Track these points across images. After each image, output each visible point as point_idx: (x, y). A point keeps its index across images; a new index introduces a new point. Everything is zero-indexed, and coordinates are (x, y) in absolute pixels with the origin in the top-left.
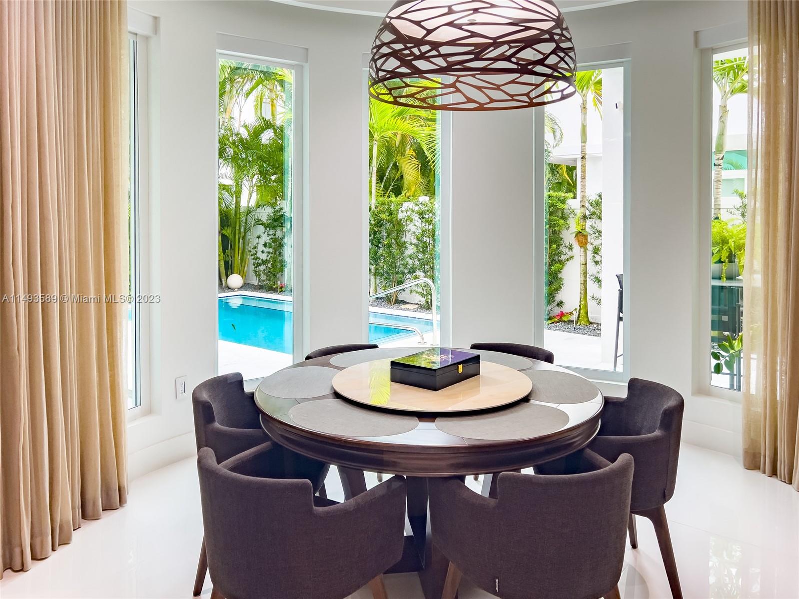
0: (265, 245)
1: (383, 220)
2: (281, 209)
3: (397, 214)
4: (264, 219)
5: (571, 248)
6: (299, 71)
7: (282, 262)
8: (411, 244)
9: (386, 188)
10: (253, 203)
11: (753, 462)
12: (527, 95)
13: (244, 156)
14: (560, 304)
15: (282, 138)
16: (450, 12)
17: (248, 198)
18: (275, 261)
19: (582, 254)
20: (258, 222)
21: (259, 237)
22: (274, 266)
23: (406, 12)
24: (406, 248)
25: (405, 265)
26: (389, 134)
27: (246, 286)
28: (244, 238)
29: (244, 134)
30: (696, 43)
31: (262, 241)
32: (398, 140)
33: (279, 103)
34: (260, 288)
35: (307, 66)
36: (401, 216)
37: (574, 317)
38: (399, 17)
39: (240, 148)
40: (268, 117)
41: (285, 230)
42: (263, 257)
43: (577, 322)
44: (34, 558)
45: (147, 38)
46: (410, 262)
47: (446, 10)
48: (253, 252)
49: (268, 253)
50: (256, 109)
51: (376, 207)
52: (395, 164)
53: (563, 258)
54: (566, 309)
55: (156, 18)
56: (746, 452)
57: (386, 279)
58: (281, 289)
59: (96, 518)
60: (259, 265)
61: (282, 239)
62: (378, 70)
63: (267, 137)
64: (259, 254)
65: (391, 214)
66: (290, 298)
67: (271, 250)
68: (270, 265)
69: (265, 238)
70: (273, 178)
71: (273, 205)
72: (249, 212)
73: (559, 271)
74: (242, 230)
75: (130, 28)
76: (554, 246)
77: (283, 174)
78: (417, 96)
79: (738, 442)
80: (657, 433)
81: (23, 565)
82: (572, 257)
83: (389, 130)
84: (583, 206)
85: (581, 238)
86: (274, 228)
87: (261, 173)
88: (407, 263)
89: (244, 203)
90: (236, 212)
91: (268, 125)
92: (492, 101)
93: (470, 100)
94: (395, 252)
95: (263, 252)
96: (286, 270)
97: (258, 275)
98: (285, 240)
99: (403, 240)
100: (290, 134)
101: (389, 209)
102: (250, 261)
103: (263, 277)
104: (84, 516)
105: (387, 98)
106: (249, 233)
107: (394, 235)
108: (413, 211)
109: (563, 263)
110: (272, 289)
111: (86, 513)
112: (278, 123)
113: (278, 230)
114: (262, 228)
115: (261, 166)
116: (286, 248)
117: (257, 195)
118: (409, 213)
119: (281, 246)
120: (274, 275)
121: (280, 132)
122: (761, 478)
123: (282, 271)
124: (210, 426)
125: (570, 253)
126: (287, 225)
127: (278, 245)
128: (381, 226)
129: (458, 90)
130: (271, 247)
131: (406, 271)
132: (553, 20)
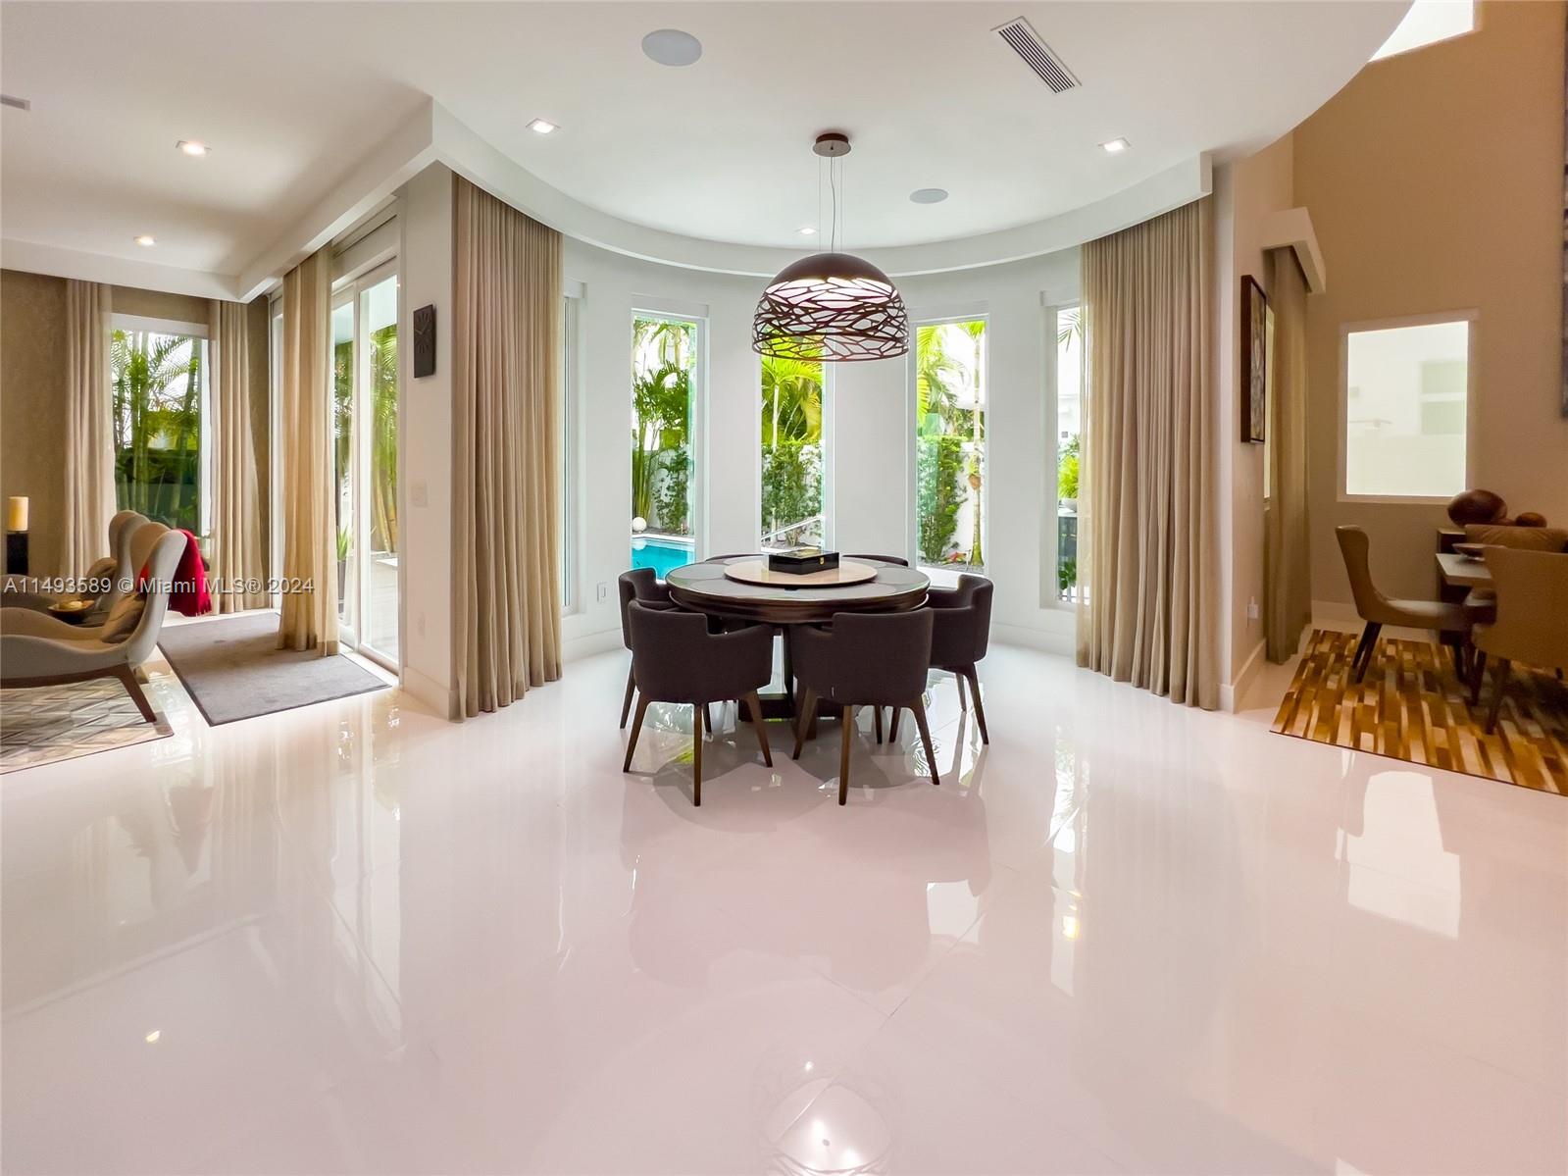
0: (668, 489)
1: (782, 462)
2: (685, 453)
3: (798, 457)
4: (668, 463)
5: (965, 490)
6: (702, 324)
7: (685, 505)
8: (811, 486)
9: (789, 433)
10: (656, 447)
11: (1083, 660)
12: (879, 349)
13: (648, 400)
14: (956, 545)
15: (686, 383)
16: (809, 291)
17: (651, 443)
18: (678, 504)
19: (976, 496)
20: (662, 465)
21: (662, 481)
22: (677, 509)
23: (777, 290)
24: (807, 491)
25: (806, 507)
26: (791, 378)
27: (649, 529)
28: (647, 482)
29: (649, 379)
30: (1042, 302)
31: (665, 485)
32: (800, 384)
33: (683, 347)
34: (664, 531)
35: (707, 320)
36: (801, 458)
37: (968, 558)
38: (772, 294)
39: (645, 391)
40: (672, 360)
41: (688, 472)
42: (666, 500)
43: (970, 563)
44: (500, 706)
45: (576, 301)
46: (810, 504)
47: (806, 290)
48: (657, 495)
49: (672, 496)
50: (659, 351)
51: (777, 450)
52: (799, 408)
53: (958, 500)
54: (961, 550)
55: (583, 284)
56: (1078, 653)
57: (787, 521)
58: (685, 533)
59: (539, 685)
60: (662, 508)
61: (685, 483)
62: (758, 333)
63: (670, 381)
64: (663, 498)
65: (791, 456)
66: (693, 540)
67: (674, 494)
68: (673, 508)
69: (668, 482)
70: (677, 421)
71: (677, 449)
72: (653, 455)
73: (954, 512)
74: (646, 473)
75: (565, 294)
76: (949, 488)
77: (686, 418)
78: (792, 350)
79: (1072, 645)
80: (969, 607)
81: (492, 707)
82: (966, 500)
83: (790, 374)
84: (976, 449)
85: (974, 481)
86: (677, 471)
87: (665, 417)
88: (807, 505)
89: (647, 448)
90: (640, 455)
91: (672, 369)
92: (853, 354)
93: (835, 353)
94: (795, 493)
95: (666, 495)
96: (689, 513)
97: (661, 518)
98: (688, 483)
99: (803, 483)
100: (692, 378)
101: (790, 452)
102: (654, 504)
103: (666, 520)
104: (531, 685)
105: (768, 352)
106: (652, 477)
107: (795, 478)
108: (813, 454)
109: (957, 505)
110: (675, 531)
111: (533, 681)
112: (682, 367)
113: (681, 473)
114: (665, 471)
115: (664, 410)
116: (688, 491)
117: (660, 438)
118: (809, 456)
119: (684, 489)
120: (678, 519)
121: (684, 378)
122: (1090, 673)
123: (685, 514)
124: (631, 602)
125: (964, 496)
126: (690, 468)
127: (680, 489)
128: (782, 468)
129: (826, 345)
130: (674, 491)
131: (806, 514)
132: (887, 296)
